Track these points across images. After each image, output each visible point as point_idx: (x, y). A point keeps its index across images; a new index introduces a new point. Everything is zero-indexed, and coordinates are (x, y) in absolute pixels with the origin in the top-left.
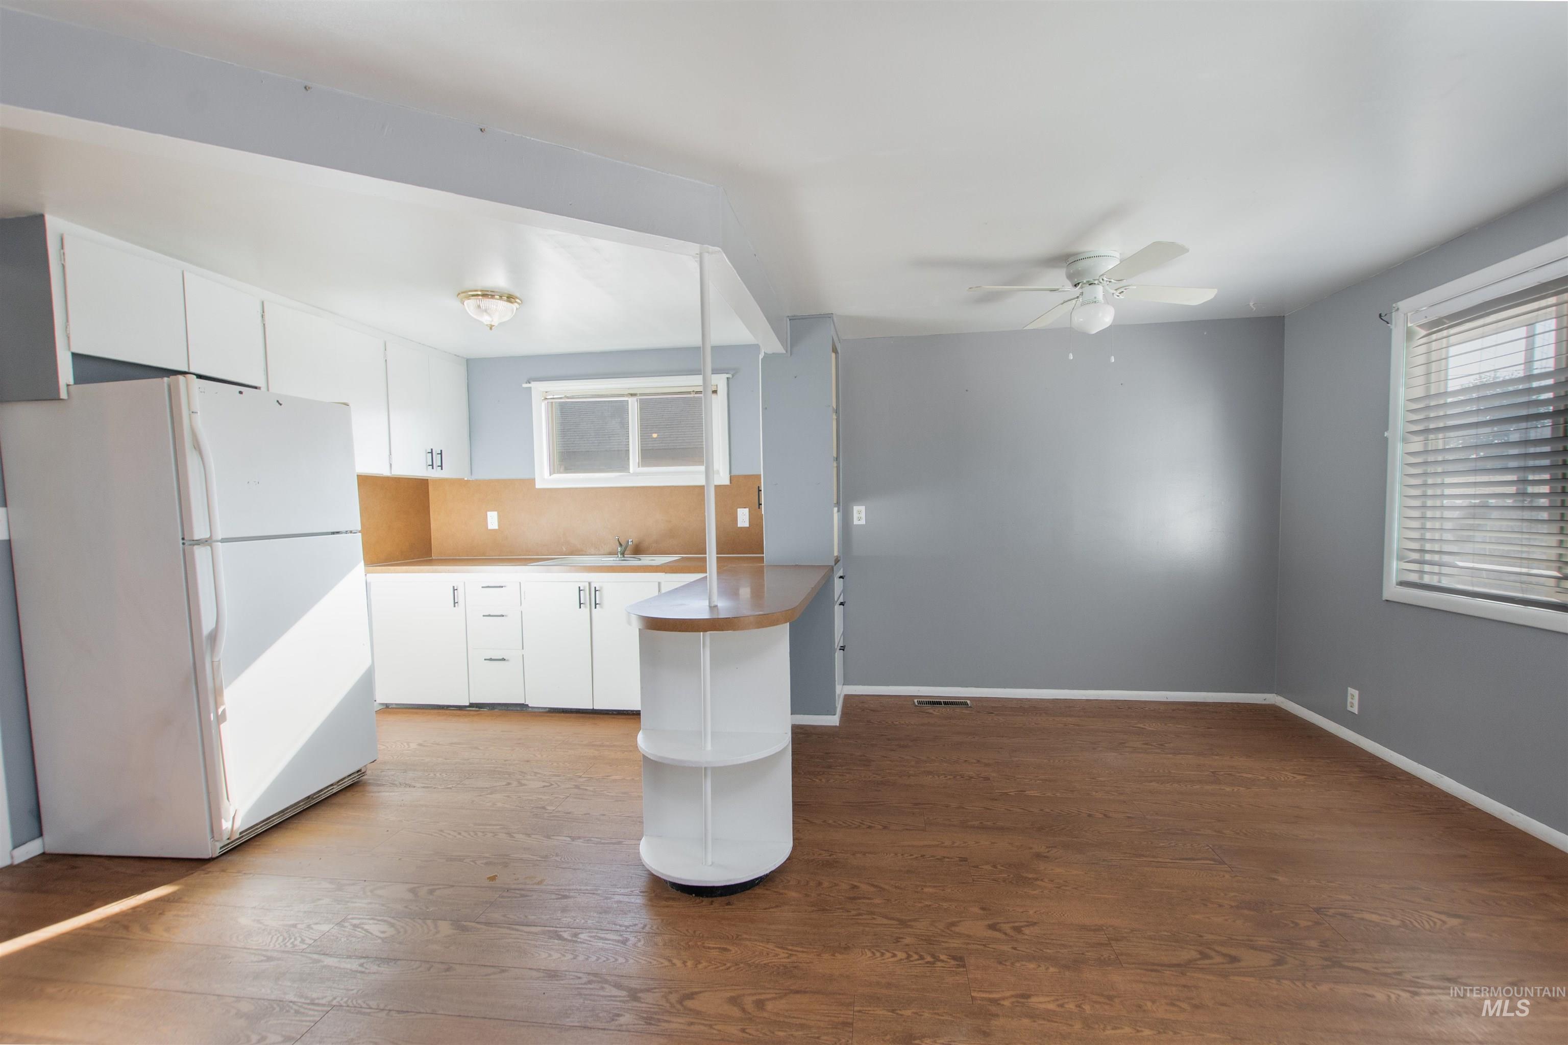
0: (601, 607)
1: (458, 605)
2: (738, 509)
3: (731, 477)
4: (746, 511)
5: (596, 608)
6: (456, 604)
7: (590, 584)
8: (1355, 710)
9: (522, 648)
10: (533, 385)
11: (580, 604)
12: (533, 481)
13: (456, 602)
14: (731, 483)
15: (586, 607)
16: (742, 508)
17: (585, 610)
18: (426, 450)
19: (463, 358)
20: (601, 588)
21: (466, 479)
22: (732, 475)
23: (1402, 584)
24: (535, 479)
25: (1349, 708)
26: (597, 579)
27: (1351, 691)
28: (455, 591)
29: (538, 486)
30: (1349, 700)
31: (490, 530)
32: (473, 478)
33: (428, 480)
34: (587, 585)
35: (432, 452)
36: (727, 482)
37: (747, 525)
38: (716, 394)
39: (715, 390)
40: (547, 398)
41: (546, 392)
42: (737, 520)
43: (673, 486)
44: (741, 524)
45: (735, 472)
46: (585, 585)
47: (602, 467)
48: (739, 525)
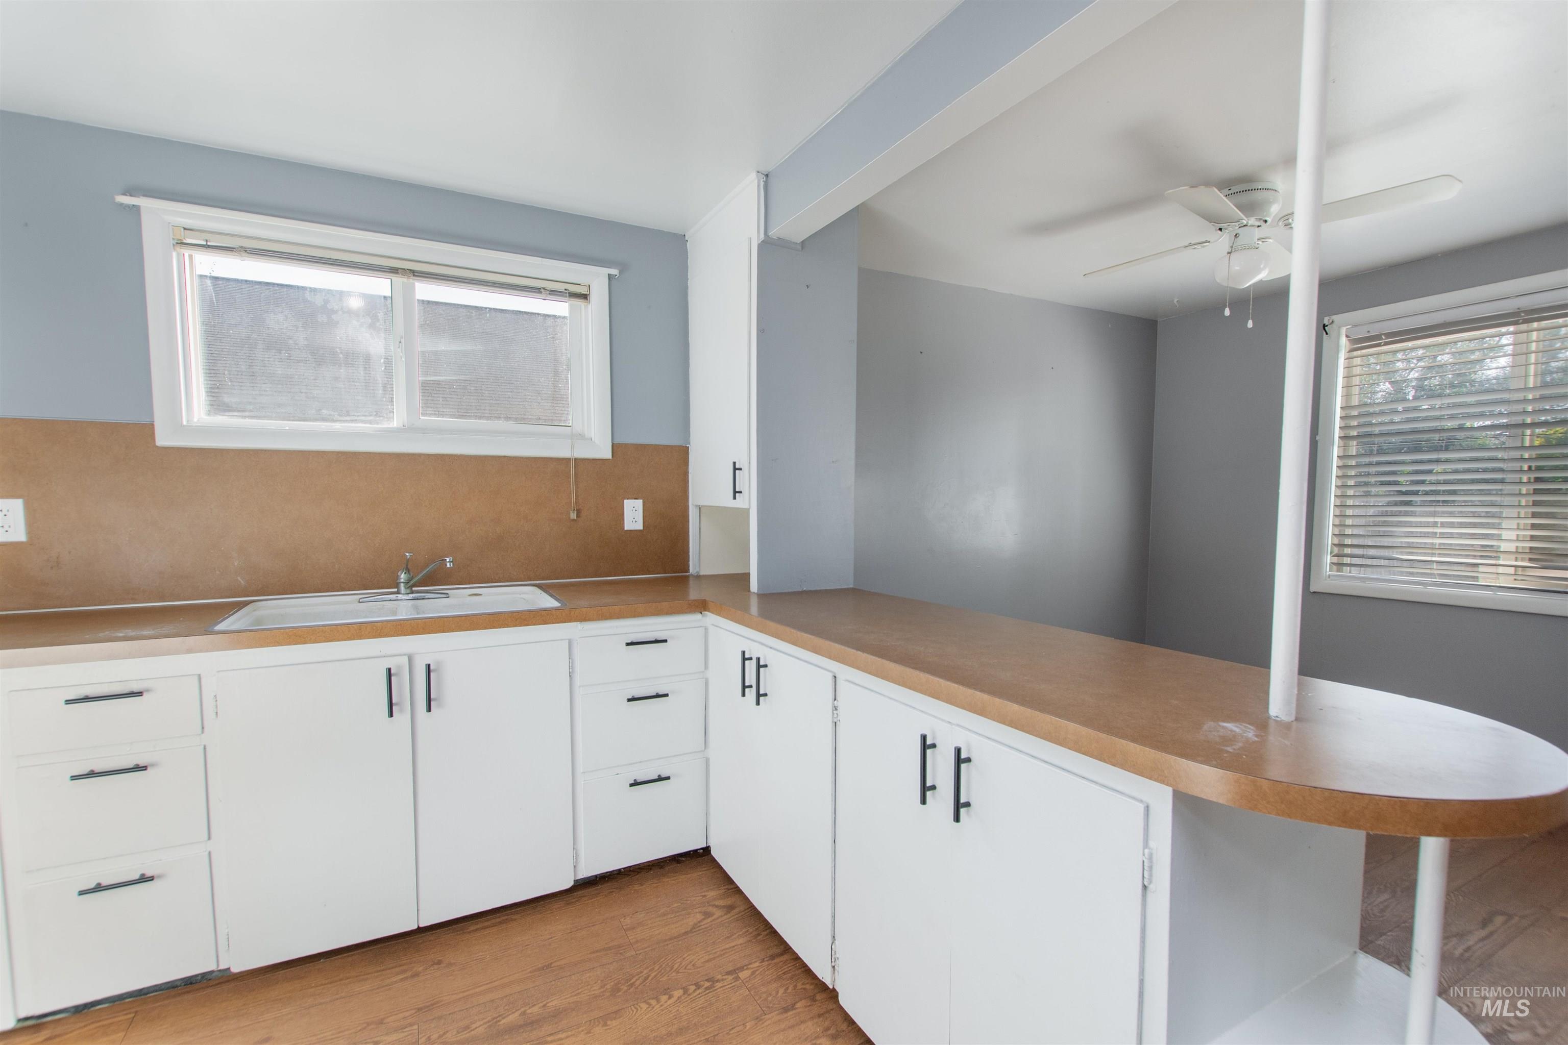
0: (441, 705)
2: (626, 501)
3: (613, 446)
4: (639, 503)
5: (428, 710)
7: (410, 659)
10: (144, 202)
11: (393, 705)
12: (149, 429)
14: (612, 457)
15: (404, 710)
16: (632, 499)
17: (402, 718)
20: (437, 666)
22: (617, 441)
24: (153, 424)
26: (424, 649)
29: (162, 440)
34: (406, 659)
36: (607, 454)
37: (640, 526)
38: (586, 301)
39: (585, 293)
40: (185, 241)
41: (185, 229)
42: (623, 520)
43: (505, 457)
44: (628, 526)
45: (621, 439)
46: (398, 663)
47: (325, 411)
48: (625, 528)
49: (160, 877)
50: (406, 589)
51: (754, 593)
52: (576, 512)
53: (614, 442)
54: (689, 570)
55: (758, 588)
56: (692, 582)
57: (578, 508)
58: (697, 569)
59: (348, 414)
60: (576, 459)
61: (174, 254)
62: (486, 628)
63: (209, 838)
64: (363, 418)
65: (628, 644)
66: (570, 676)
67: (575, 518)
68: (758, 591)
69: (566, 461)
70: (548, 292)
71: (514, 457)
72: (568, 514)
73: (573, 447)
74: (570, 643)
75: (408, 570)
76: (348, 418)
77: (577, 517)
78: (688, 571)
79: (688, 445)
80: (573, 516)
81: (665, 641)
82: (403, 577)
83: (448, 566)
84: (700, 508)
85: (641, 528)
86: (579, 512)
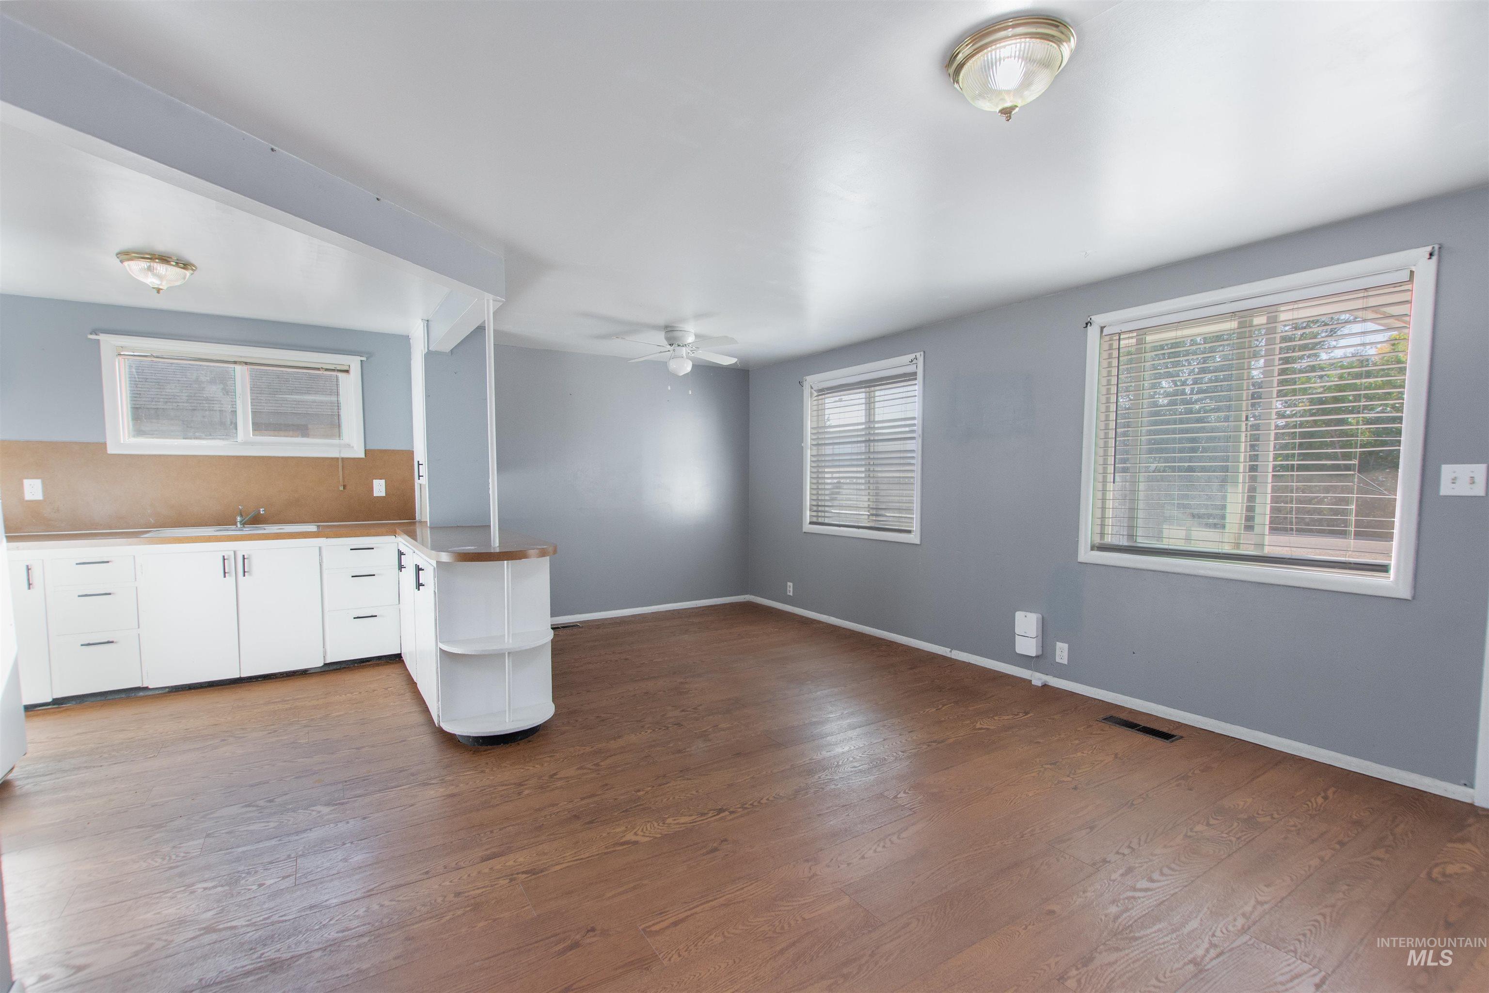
0: (250, 575)
1: (34, 587)
2: (374, 481)
3: (365, 451)
4: (383, 482)
5: (243, 576)
6: (32, 586)
7: (235, 552)
8: (791, 594)
9: (137, 627)
10: (102, 337)
11: (225, 573)
12: (104, 445)
13: (32, 582)
14: (365, 456)
15: (232, 576)
16: (378, 479)
17: (230, 579)
20: (249, 555)
22: (367, 448)
23: (811, 523)
24: (106, 442)
25: (788, 594)
26: (244, 547)
27: (789, 584)
28: (29, 571)
29: (111, 450)
30: (788, 589)
31: (33, 501)
34: (232, 553)
36: (362, 455)
38: (347, 374)
39: (347, 370)
40: (122, 353)
41: (122, 347)
42: (373, 490)
43: (300, 457)
44: (376, 494)
45: (371, 446)
46: (230, 554)
47: (197, 434)
48: (375, 495)
49: (116, 642)
50: (241, 525)
51: (428, 527)
52: (342, 486)
54: (415, 517)
55: (430, 523)
57: (344, 484)
58: (420, 518)
59: (211, 435)
60: (343, 459)
61: (117, 360)
63: (139, 628)
64: (219, 437)
65: (352, 550)
66: (320, 564)
67: (342, 490)
69: (338, 459)
70: (325, 370)
71: (306, 457)
72: (338, 488)
73: (340, 452)
74: (320, 548)
75: (241, 516)
76: (210, 437)
79: (411, 450)
80: (341, 488)
81: (373, 549)
82: (239, 519)
83: (262, 512)
84: (420, 485)
85: (384, 495)
86: (345, 487)
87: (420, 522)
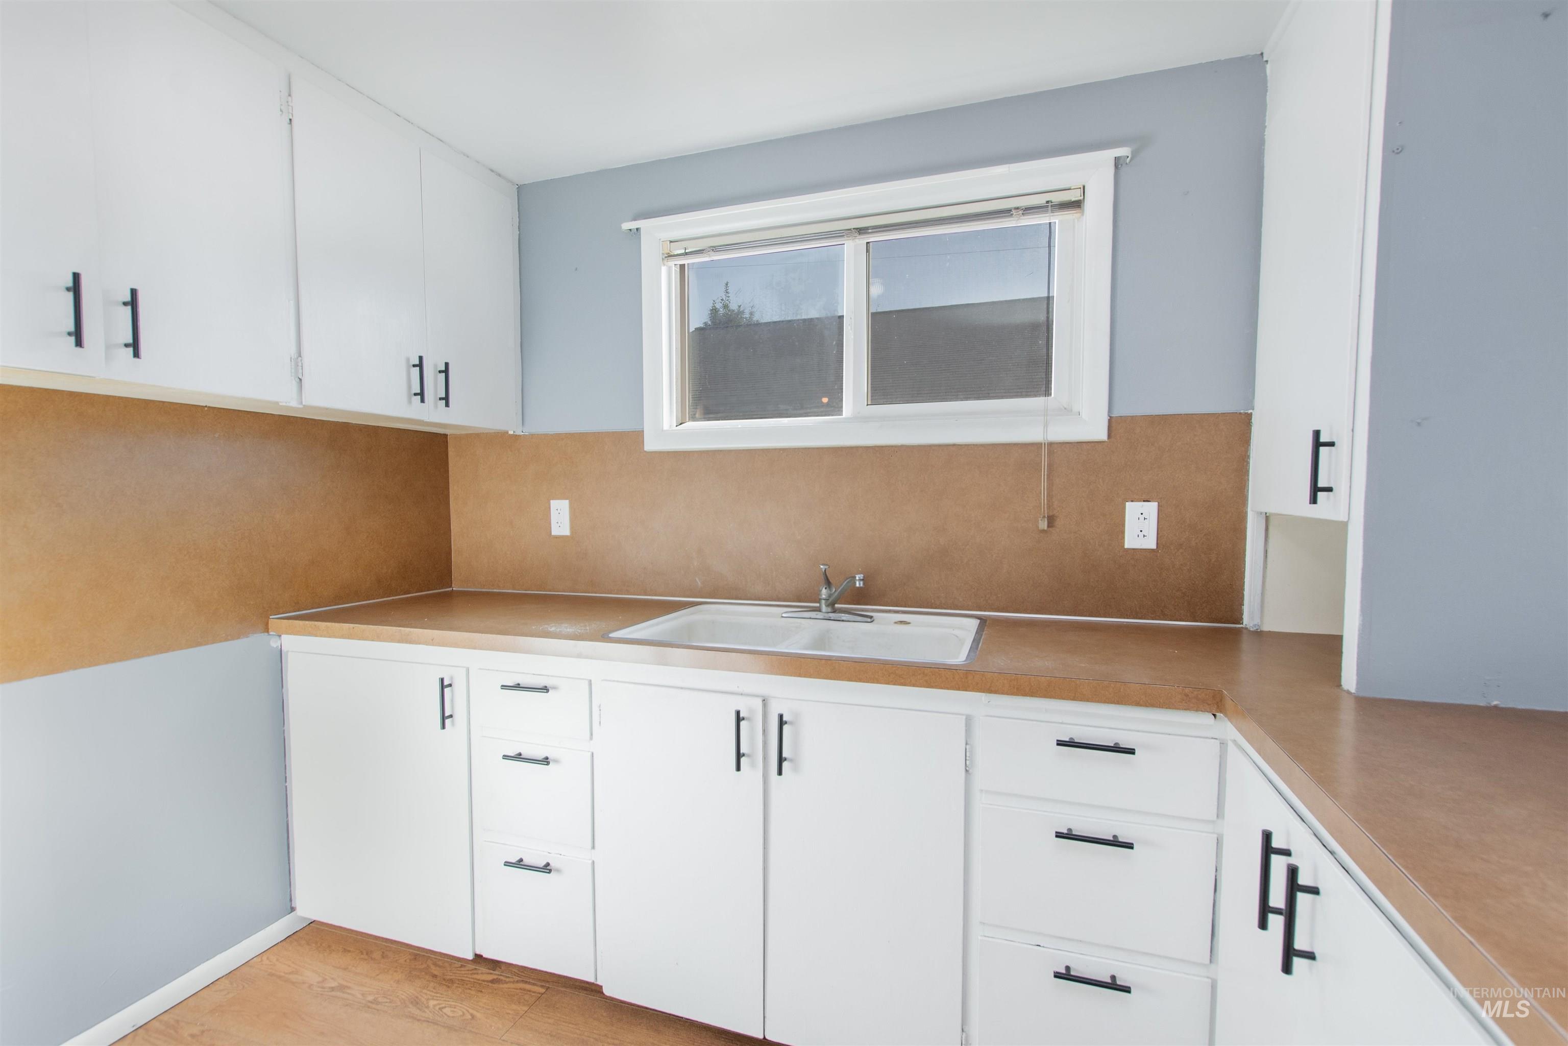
0: (796, 769)
1: (453, 724)
2: (1128, 504)
3: (1110, 421)
4: (1151, 508)
5: (780, 773)
6: (448, 721)
7: (763, 704)
9: (590, 845)
10: (645, 223)
11: (739, 755)
12: (638, 436)
13: (447, 714)
14: (1109, 436)
15: (753, 765)
16: (1139, 501)
18: (408, 360)
19: (512, 183)
20: (796, 717)
21: (511, 432)
22: (1115, 414)
24: (643, 431)
26: (782, 693)
28: (446, 690)
29: (650, 445)
31: (557, 537)
32: (528, 430)
33: (446, 436)
34: (758, 703)
35: (420, 365)
36: (1100, 433)
37: (1151, 543)
38: (1078, 210)
39: (1077, 199)
40: (671, 254)
41: (671, 242)
42: (1123, 532)
43: (954, 445)
44: (1132, 541)
45: (1121, 411)
47: (782, 407)
48: (1126, 546)
49: (558, 873)
50: (827, 606)
51: (1348, 692)
52: (1046, 519)
53: (1113, 416)
54: (1242, 619)
55: (1358, 683)
56: (1246, 644)
57: (1051, 514)
58: (1257, 621)
60: (1051, 444)
61: (664, 269)
62: (850, 680)
65: (1060, 743)
66: (967, 771)
67: (1046, 528)
68: (1358, 688)
69: (1037, 446)
70: (1021, 212)
71: (966, 445)
72: (1036, 523)
73: (1045, 427)
75: (828, 583)
77: (1049, 526)
78: (1239, 620)
79: (1250, 411)
80: (1043, 525)
81: (1131, 751)
82: (824, 592)
83: (858, 585)
84: (1267, 518)
85: (1154, 546)
86: (1051, 521)
87: (1259, 634)
